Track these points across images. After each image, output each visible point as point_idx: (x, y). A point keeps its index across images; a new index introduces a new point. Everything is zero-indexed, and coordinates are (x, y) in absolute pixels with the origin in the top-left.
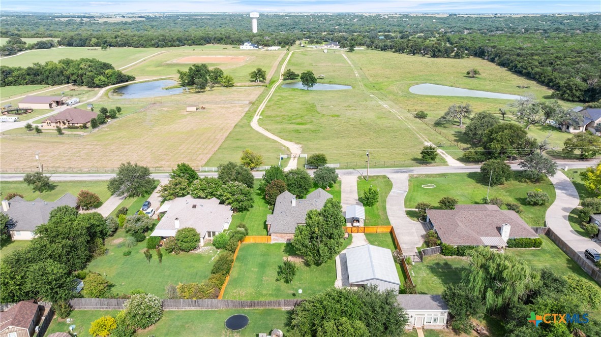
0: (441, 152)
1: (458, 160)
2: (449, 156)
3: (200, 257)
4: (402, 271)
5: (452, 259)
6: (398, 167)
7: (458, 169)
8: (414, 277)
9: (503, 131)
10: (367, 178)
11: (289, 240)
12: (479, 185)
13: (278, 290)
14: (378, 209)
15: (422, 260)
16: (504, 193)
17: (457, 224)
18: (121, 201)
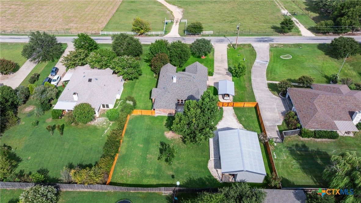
0: (295, 21)
1: (309, 29)
2: (301, 25)
3: (95, 129)
4: (265, 152)
5: (308, 141)
6: (261, 35)
7: (310, 39)
8: (276, 159)
9: (355, 7)
10: (236, 47)
11: (170, 114)
12: (327, 56)
13: (159, 170)
14: (244, 81)
15: (283, 140)
16: (349, 66)
17: (316, 108)
18: (35, 65)
